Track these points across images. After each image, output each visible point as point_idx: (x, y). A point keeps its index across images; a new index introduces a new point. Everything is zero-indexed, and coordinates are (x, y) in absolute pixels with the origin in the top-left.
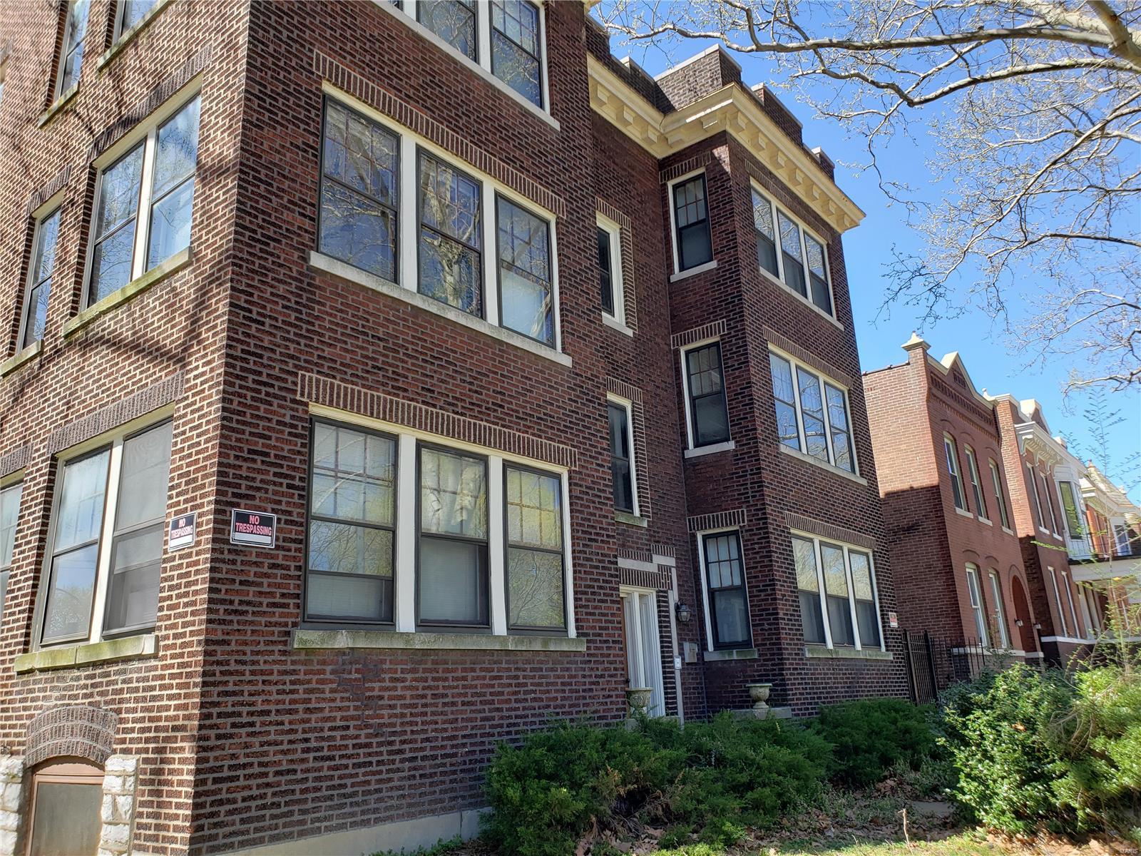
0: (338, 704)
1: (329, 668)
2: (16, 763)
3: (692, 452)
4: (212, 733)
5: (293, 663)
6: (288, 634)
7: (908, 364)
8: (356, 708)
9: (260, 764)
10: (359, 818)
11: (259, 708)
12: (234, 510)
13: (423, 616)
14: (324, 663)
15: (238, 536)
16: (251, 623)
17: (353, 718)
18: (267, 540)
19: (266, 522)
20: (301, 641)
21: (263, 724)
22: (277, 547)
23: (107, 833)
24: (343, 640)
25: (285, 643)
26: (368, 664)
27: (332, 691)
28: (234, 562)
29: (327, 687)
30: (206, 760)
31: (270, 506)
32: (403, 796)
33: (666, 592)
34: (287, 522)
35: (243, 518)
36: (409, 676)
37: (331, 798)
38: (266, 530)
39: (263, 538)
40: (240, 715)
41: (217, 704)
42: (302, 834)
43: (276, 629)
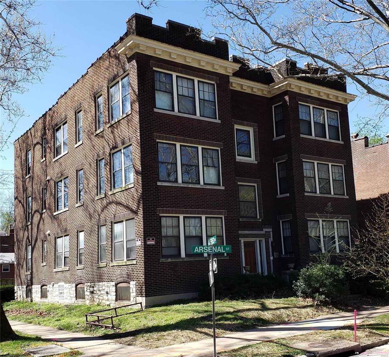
0: (169, 272)
1: (167, 265)
2: (113, 283)
3: (279, 196)
4: (147, 277)
5: (160, 265)
6: (159, 260)
7: (387, 143)
8: (173, 273)
9: (156, 283)
10: (175, 292)
11: (155, 273)
12: (147, 238)
13: (187, 253)
14: (166, 264)
15: (148, 243)
16: (152, 258)
17: (172, 274)
18: (154, 243)
19: (153, 239)
20: (161, 261)
21: (156, 276)
22: (156, 244)
23: (132, 294)
24: (169, 260)
25: (158, 261)
26: (175, 264)
27: (168, 269)
28: (148, 248)
29: (167, 269)
30: (146, 282)
31: (153, 236)
32: (184, 289)
33: (268, 239)
34: (157, 239)
35: (149, 239)
36: (184, 266)
37: (169, 289)
38: (153, 241)
39: (153, 243)
40: (151, 274)
41: (147, 273)
42: (164, 295)
43: (157, 259)
